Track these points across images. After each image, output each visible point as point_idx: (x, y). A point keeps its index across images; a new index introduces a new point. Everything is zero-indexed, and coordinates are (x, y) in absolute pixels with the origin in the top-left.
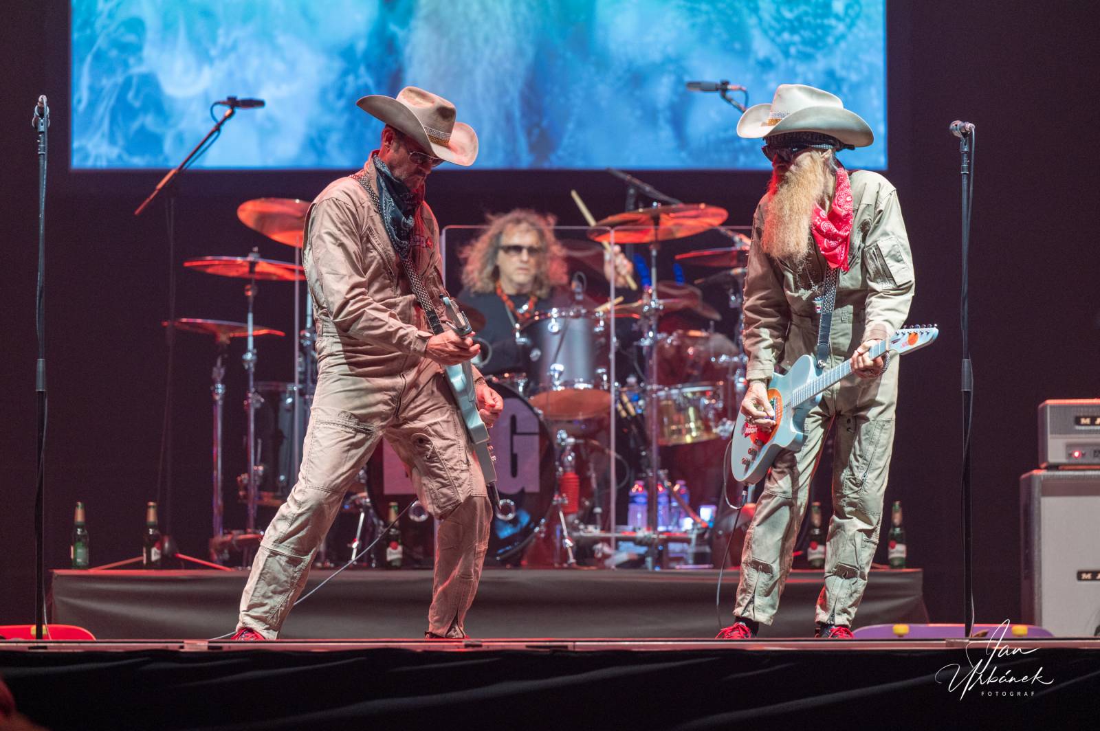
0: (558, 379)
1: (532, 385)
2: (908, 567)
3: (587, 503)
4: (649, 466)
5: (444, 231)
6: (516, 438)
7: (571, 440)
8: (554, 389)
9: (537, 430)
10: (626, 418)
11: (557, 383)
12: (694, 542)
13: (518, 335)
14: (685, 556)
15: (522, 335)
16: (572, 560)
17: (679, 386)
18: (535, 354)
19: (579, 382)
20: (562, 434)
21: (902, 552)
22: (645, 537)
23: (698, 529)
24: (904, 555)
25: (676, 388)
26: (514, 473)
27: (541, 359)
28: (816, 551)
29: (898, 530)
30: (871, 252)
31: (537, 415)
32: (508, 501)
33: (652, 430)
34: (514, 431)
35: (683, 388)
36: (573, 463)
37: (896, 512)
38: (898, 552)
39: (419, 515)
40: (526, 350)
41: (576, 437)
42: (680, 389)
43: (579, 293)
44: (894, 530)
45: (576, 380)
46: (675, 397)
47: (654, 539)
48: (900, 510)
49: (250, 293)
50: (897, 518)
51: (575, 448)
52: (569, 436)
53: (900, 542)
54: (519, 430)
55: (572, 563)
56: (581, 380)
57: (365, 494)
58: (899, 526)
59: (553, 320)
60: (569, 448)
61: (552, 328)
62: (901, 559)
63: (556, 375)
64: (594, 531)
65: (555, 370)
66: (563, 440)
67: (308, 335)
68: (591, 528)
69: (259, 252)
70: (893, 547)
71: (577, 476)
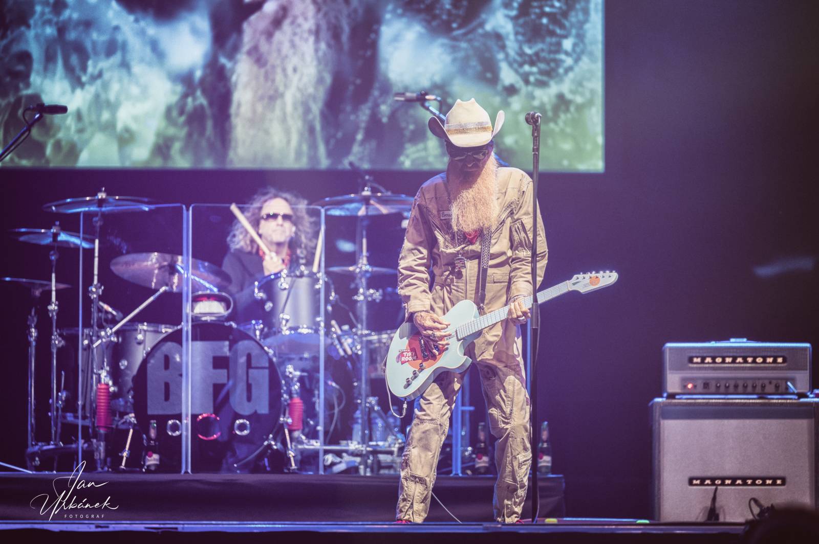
0: (286, 325)
1: (266, 330)
2: (553, 474)
3: (312, 423)
4: (360, 394)
5: (191, 208)
6: (251, 371)
7: (298, 373)
8: (283, 333)
9: (267, 365)
10: (343, 357)
11: (284, 328)
12: (396, 453)
13: (256, 290)
14: (394, 465)
15: (259, 291)
16: (294, 466)
17: (389, 332)
18: (269, 306)
19: (303, 328)
20: (290, 368)
21: (548, 462)
22: (356, 449)
23: (399, 444)
24: (549, 464)
25: (387, 333)
26: (249, 399)
27: (273, 309)
28: (482, 460)
29: (545, 445)
30: (516, 226)
31: (267, 353)
32: (245, 421)
33: (364, 366)
34: (249, 365)
35: (391, 333)
36: (298, 391)
37: (544, 430)
38: (545, 461)
39: (174, 431)
40: (262, 302)
41: (303, 370)
42: (389, 334)
43: (302, 258)
44: (543, 445)
45: (301, 326)
46: (384, 341)
47: (362, 451)
48: (547, 429)
49: (53, 258)
50: (545, 435)
51: (301, 380)
52: (295, 370)
53: (548, 455)
54: (253, 365)
55: (294, 469)
56: (305, 326)
57: (133, 415)
58: (546, 442)
59: (282, 279)
60: (296, 379)
61: (281, 285)
62: (547, 467)
63: (284, 322)
64: (316, 445)
65: (283, 318)
66: (290, 373)
67: (94, 290)
68: (313, 442)
69: (60, 225)
70: (541, 458)
71: (301, 401)
